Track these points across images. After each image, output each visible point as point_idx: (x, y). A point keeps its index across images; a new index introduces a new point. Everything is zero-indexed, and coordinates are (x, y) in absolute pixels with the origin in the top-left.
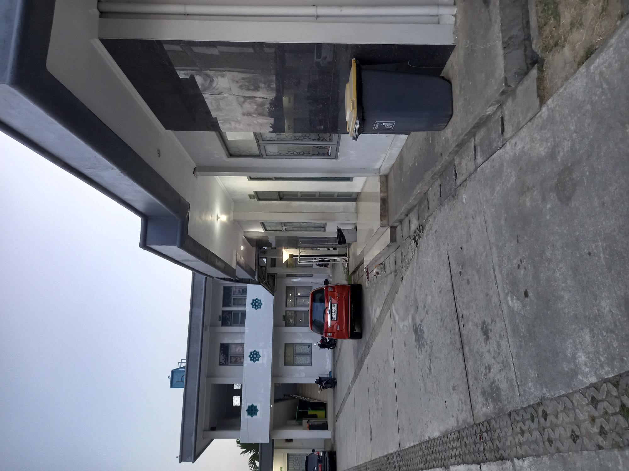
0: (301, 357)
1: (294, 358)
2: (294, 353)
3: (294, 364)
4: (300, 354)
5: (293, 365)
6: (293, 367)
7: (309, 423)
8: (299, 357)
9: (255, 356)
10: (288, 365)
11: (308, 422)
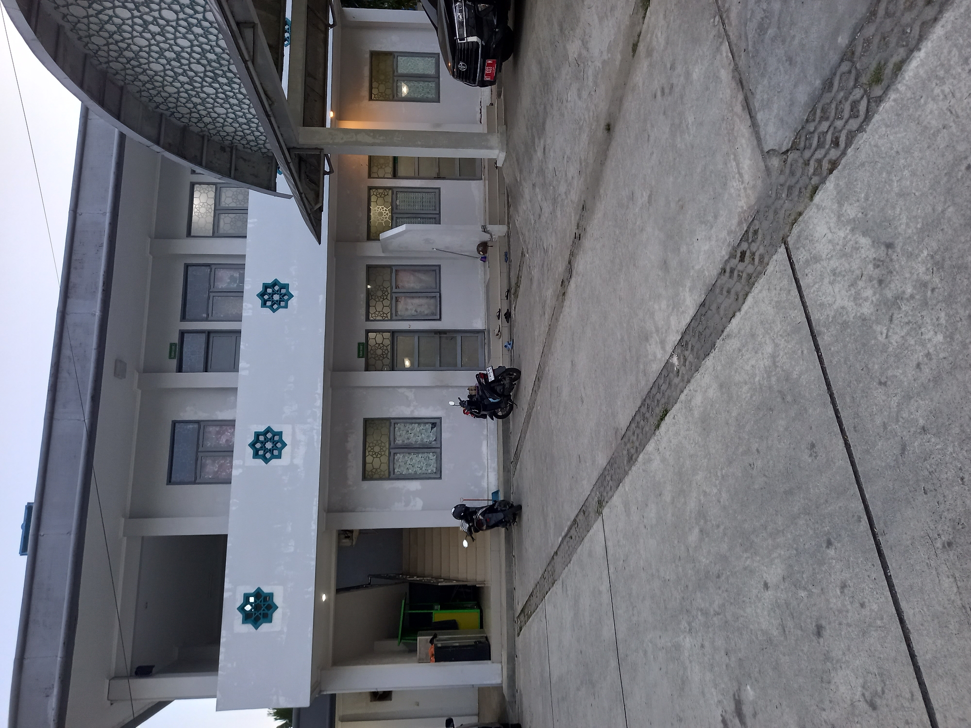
0: (412, 456)
1: (392, 458)
2: (390, 444)
3: (391, 475)
4: (409, 448)
5: (389, 478)
6: (387, 485)
7: (435, 642)
8: (404, 457)
9: (269, 445)
10: (372, 479)
11: (431, 642)
